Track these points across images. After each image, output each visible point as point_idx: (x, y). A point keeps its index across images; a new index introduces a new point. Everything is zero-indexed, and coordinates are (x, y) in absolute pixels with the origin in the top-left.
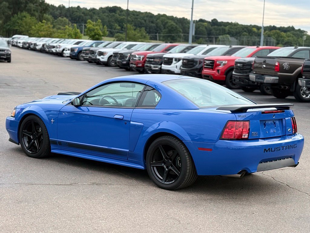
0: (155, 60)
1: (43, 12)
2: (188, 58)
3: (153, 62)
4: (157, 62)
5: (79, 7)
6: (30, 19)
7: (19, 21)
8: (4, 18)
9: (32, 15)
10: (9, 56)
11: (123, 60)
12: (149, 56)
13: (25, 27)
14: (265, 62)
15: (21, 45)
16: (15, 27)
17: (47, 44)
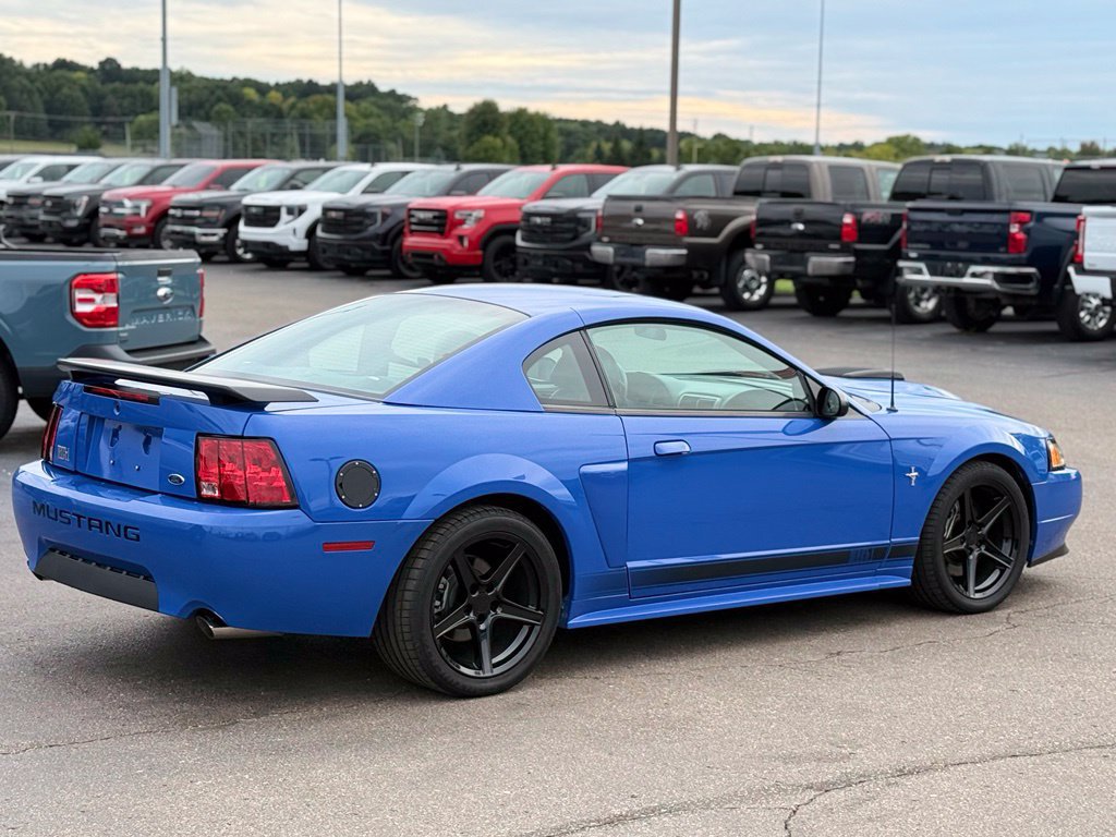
0: (206, 213)
2: (344, 206)
4: (213, 220)
11: (65, 215)
14: (639, 210)
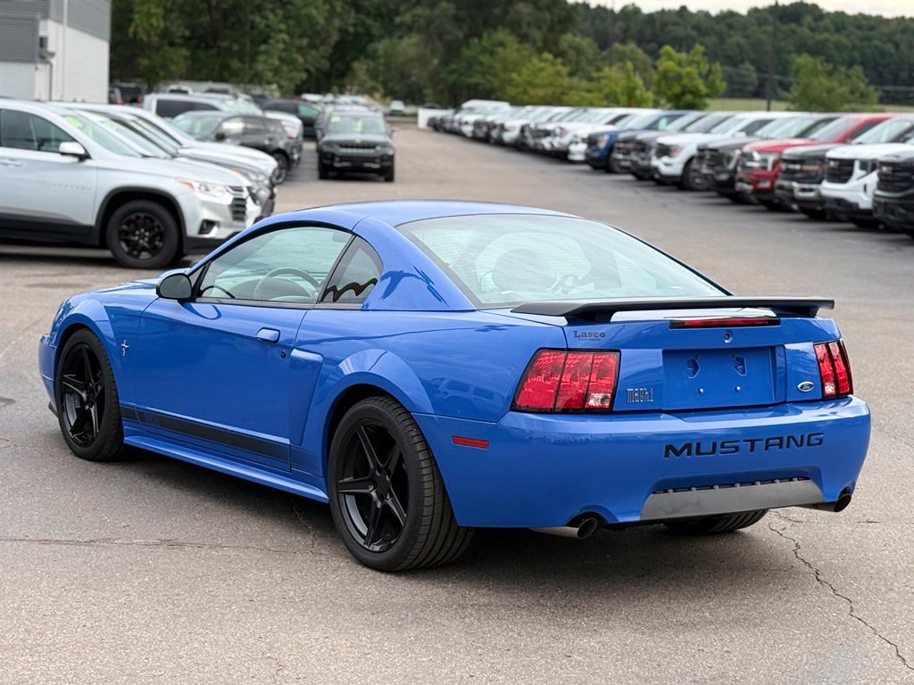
0: (806, 168)
1: (558, 27)
2: (895, 160)
3: (798, 175)
4: (813, 174)
5: (683, 9)
6: (518, 50)
7: (485, 59)
8: (441, 50)
9: (523, 38)
10: (388, 164)
11: (718, 168)
12: (789, 155)
13: (502, 75)
15: (468, 130)
16: (471, 76)
17: (532, 126)
